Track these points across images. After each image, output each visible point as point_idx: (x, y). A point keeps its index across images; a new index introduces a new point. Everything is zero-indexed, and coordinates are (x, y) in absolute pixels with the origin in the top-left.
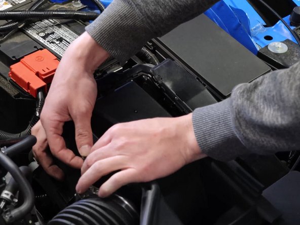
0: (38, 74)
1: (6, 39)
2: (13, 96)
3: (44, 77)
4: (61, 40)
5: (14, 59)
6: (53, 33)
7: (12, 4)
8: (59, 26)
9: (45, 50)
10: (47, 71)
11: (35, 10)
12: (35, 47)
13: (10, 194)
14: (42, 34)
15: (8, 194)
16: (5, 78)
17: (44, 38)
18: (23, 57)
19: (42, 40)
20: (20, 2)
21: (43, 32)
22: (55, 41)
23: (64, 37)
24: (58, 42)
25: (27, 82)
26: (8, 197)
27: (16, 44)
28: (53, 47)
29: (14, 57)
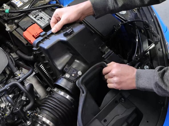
0: (33, 36)
1: (21, 20)
2: (25, 44)
3: (36, 37)
4: (41, 18)
5: (24, 29)
6: (38, 15)
7: (23, 3)
8: (40, 11)
9: (36, 24)
10: (37, 34)
12: (32, 22)
13: (25, 98)
14: (34, 16)
15: (24, 98)
16: (22, 36)
17: (35, 18)
18: (27, 28)
19: (34, 19)
20: (26, 2)
21: (35, 15)
22: (39, 19)
24: (40, 20)
25: (29, 40)
26: (25, 99)
27: (24, 22)
28: (38, 22)
29: (24, 28)
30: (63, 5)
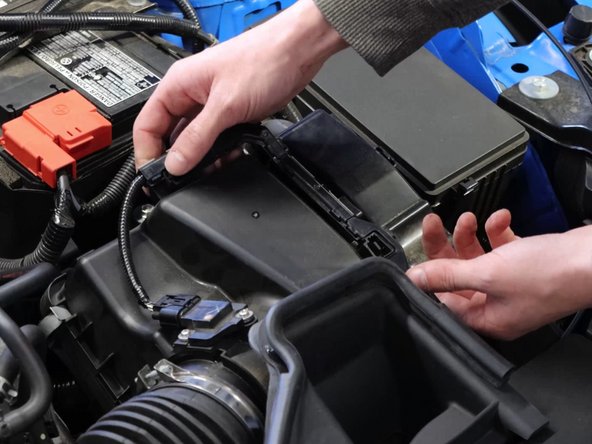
0: (58, 141)
2: (8, 184)
3: (70, 147)
4: (104, 72)
5: (11, 111)
6: (88, 58)
8: (100, 44)
9: (72, 93)
10: (77, 134)
11: (53, 13)
12: (53, 86)
13: (3, 381)
14: (67, 61)
17: (71, 67)
18: (28, 107)
19: (66, 73)
21: (69, 55)
22: (91, 74)
23: (110, 67)
24: (98, 77)
25: (36, 155)
27: (15, 80)
28: (88, 87)
29: (10, 106)
30: (217, 37)
